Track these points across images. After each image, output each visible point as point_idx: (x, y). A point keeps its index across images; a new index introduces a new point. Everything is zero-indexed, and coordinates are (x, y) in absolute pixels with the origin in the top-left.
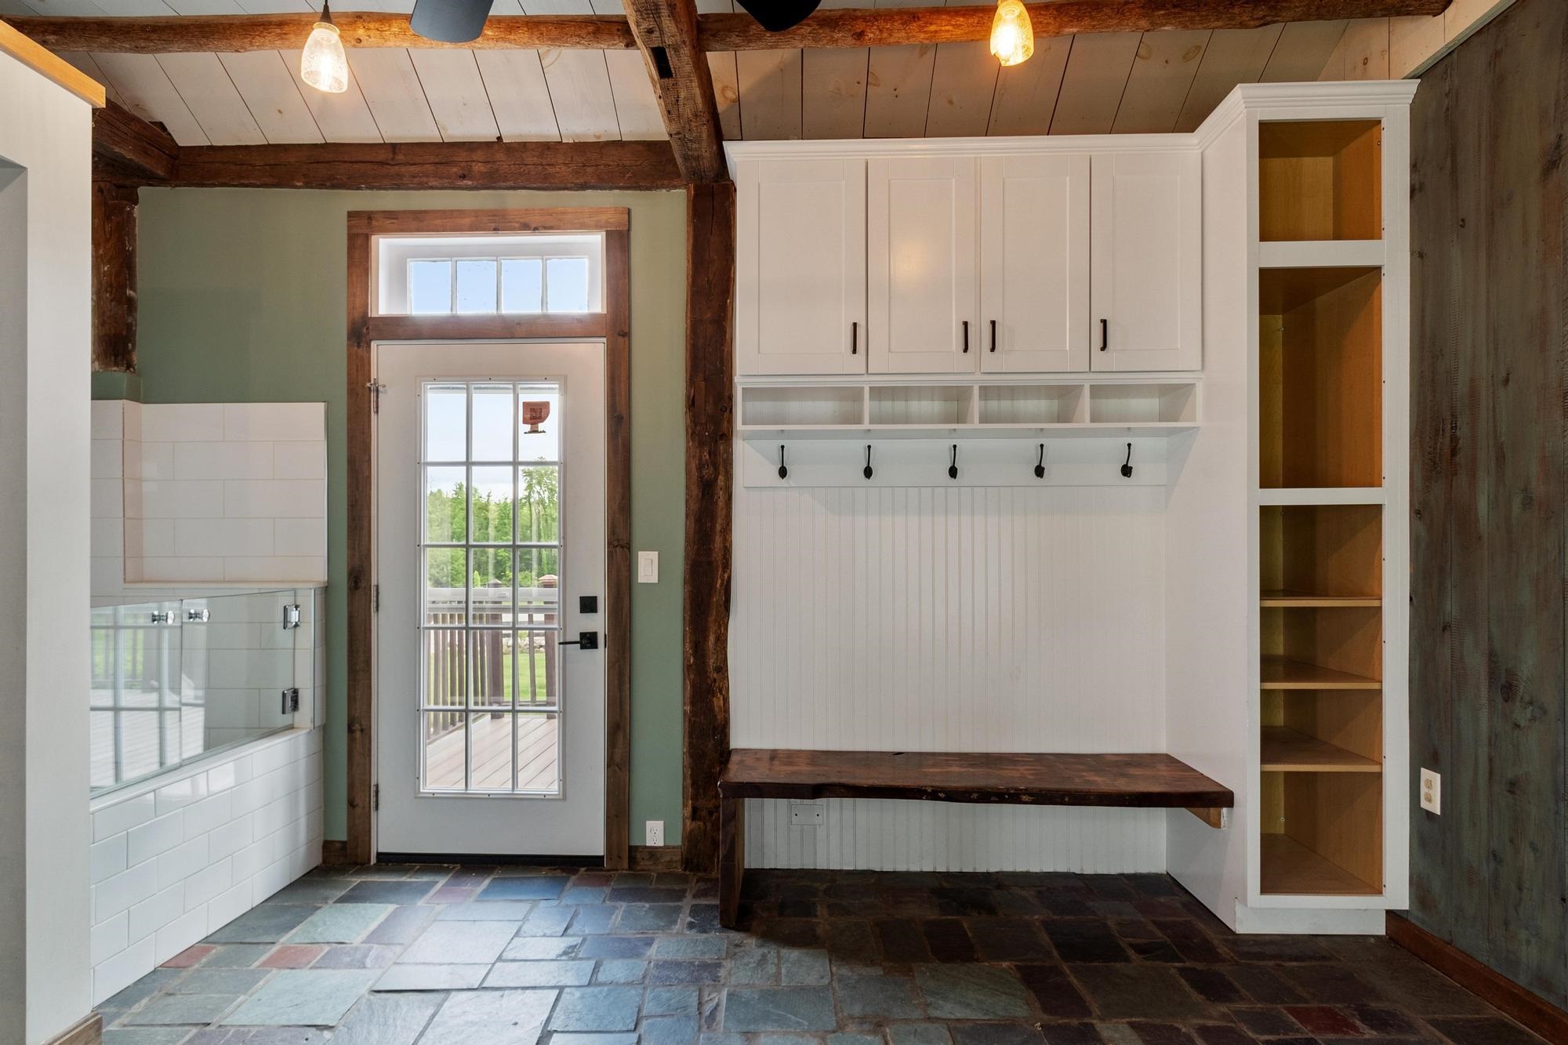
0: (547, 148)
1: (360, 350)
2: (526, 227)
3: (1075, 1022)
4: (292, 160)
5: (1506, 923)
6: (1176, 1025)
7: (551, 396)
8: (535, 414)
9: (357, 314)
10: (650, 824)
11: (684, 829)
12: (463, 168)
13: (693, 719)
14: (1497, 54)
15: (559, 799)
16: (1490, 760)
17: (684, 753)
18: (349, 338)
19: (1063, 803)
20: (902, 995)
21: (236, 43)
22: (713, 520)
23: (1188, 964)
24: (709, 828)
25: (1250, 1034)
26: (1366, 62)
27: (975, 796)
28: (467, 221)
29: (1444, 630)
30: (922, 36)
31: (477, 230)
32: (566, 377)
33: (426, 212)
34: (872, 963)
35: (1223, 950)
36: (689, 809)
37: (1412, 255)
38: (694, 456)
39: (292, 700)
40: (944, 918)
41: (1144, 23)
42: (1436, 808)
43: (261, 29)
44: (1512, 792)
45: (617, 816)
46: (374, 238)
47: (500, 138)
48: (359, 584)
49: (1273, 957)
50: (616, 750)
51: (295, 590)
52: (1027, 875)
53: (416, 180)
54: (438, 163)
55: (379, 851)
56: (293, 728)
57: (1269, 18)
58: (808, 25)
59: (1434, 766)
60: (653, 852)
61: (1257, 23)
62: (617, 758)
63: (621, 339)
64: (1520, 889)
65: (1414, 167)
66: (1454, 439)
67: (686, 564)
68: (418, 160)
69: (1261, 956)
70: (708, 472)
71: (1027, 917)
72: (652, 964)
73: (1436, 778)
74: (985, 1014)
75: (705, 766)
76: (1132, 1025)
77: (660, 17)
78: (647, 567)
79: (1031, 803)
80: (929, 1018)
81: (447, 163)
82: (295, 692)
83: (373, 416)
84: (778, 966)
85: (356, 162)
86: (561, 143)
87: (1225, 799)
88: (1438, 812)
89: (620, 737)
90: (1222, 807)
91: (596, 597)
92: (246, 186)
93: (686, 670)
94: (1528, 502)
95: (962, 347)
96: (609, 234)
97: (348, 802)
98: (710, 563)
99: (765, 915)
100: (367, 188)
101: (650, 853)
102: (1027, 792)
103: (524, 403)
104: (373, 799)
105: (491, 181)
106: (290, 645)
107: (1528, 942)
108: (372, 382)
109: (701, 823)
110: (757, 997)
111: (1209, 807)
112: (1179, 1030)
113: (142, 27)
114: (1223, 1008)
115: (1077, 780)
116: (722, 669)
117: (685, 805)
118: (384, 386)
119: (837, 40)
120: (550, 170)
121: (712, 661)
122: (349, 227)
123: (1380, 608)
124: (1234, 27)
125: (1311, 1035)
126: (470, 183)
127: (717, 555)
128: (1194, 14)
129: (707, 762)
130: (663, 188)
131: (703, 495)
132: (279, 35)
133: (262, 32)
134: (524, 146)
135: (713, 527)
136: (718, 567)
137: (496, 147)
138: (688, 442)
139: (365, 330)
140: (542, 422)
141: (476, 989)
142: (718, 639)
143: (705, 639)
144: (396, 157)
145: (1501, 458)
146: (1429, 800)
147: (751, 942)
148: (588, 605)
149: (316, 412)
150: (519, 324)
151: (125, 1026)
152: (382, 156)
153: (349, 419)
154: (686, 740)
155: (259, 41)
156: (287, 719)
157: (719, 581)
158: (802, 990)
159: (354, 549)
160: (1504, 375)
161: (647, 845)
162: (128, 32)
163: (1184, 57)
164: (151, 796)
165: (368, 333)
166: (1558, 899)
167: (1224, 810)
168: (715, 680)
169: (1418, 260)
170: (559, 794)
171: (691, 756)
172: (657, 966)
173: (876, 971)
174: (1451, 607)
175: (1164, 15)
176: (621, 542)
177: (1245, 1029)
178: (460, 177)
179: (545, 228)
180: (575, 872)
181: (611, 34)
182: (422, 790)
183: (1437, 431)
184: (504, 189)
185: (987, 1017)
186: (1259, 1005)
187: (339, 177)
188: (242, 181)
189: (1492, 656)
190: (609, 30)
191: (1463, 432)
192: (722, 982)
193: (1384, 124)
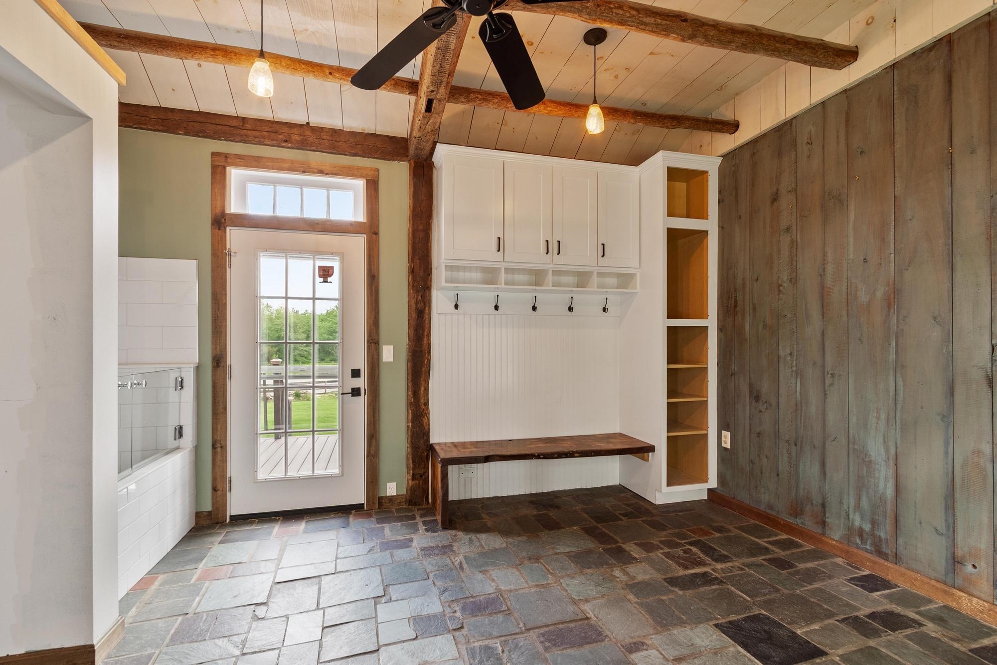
0: (334, 132)
1: (220, 231)
2: (321, 172)
3: (614, 546)
4: (177, 118)
5: (756, 487)
6: (651, 542)
7: (335, 264)
8: (326, 273)
9: (218, 211)
10: (389, 485)
11: (408, 485)
12: (286, 137)
13: (413, 430)
14: (754, 154)
15: (340, 476)
16: (750, 425)
17: (407, 447)
18: (213, 224)
19: (592, 456)
20: (540, 546)
21: (182, 54)
22: (424, 331)
23: (644, 518)
24: (421, 483)
25: (679, 541)
26: (701, 146)
27: (556, 455)
28: (286, 165)
29: (732, 375)
30: (545, 111)
31: (292, 171)
32: (343, 253)
33: (262, 157)
34: (520, 535)
35: (654, 511)
36: (411, 475)
37: (719, 227)
38: (413, 298)
39: (179, 432)
40: (540, 513)
41: (632, 121)
42: (728, 446)
43: (201, 49)
44: (758, 437)
45: (372, 482)
46: (228, 169)
47: (308, 123)
48: (220, 364)
49: (673, 512)
50: (372, 448)
51: (180, 368)
52: (565, 491)
53: (257, 139)
54: (271, 132)
55: (231, 514)
56: (179, 448)
57: (677, 126)
58: (497, 99)
59: (727, 430)
60: (391, 499)
61: (672, 127)
62: (372, 452)
63: (374, 236)
64: (762, 473)
65: (720, 192)
66: (736, 301)
67: (409, 352)
68: (259, 128)
69: (669, 512)
70: (420, 306)
71: (574, 508)
72: (418, 549)
73: (728, 434)
74: (578, 548)
75: (419, 453)
76: (635, 544)
77: (440, 86)
78: (387, 353)
79: (579, 457)
80: (557, 553)
81: (276, 133)
82: (181, 428)
83: (228, 269)
84: (479, 541)
85: (219, 125)
86: (343, 130)
87: (651, 449)
88: (729, 448)
89: (374, 441)
90: (649, 452)
91: (360, 369)
92: (142, 129)
93: (409, 405)
94: (765, 326)
95: (545, 251)
96: (368, 181)
97: (213, 488)
98: (421, 351)
99: (460, 521)
100: (225, 140)
101: (389, 499)
102: (577, 452)
103: (319, 266)
104: (228, 486)
105: (303, 145)
106: (177, 400)
107: (765, 493)
108: (227, 250)
109: (417, 482)
110: (477, 556)
111: (644, 453)
112: (653, 543)
113: (118, 34)
114: (665, 533)
115: (594, 446)
116: (427, 404)
117: (408, 473)
118: (235, 253)
119: (508, 107)
120: (337, 144)
121: (422, 400)
122: (212, 161)
123: (707, 367)
124: (664, 127)
125: (699, 538)
126: (290, 145)
127: (425, 347)
128: (651, 120)
129: (420, 450)
130: (397, 160)
131: (418, 317)
132: (212, 55)
133: (201, 52)
134: (321, 129)
135: (423, 334)
136: (425, 353)
137: (306, 127)
138: (409, 290)
139: (223, 220)
140: (330, 277)
141: (334, 573)
142: (425, 389)
143: (419, 389)
144: (245, 125)
145: (754, 309)
146: (726, 443)
147: (460, 534)
148: (356, 373)
149: (191, 266)
150: (317, 224)
151: (131, 623)
152: (236, 123)
153: (213, 271)
154: (409, 440)
155: (198, 56)
156: (175, 444)
157: (426, 360)
158: (496, 550)
159: (216, 344)
160: (756, 277)
161: (388, 495)
162: (107, 36)
163: (633, 133)
164: (126, 490)
165: (225, 222)
166: (776, 475)
167: (650, 454)
168: (424, 410)
169: (721, 229)
170: (339, 473)
171: (412, 448)
172: (421, 550)
173: (524, 538)
174: (734, 367)
175: (640, 119)
176: (374, 341)
177: (675, 539)
178: (284, 141)
179: (332, 174)
180: (351, 513)
181: (403, 87)
182: (258, 478)
183: (729, 297)
184: (308, 150)
185: (579, 550)
186: (676, 530)
187: (208, 132)
188: (141, 126)
189: (751, 386)
190: (402, 84)
191: (740, 298)
192: (457, 552)
193: (709, 173)
